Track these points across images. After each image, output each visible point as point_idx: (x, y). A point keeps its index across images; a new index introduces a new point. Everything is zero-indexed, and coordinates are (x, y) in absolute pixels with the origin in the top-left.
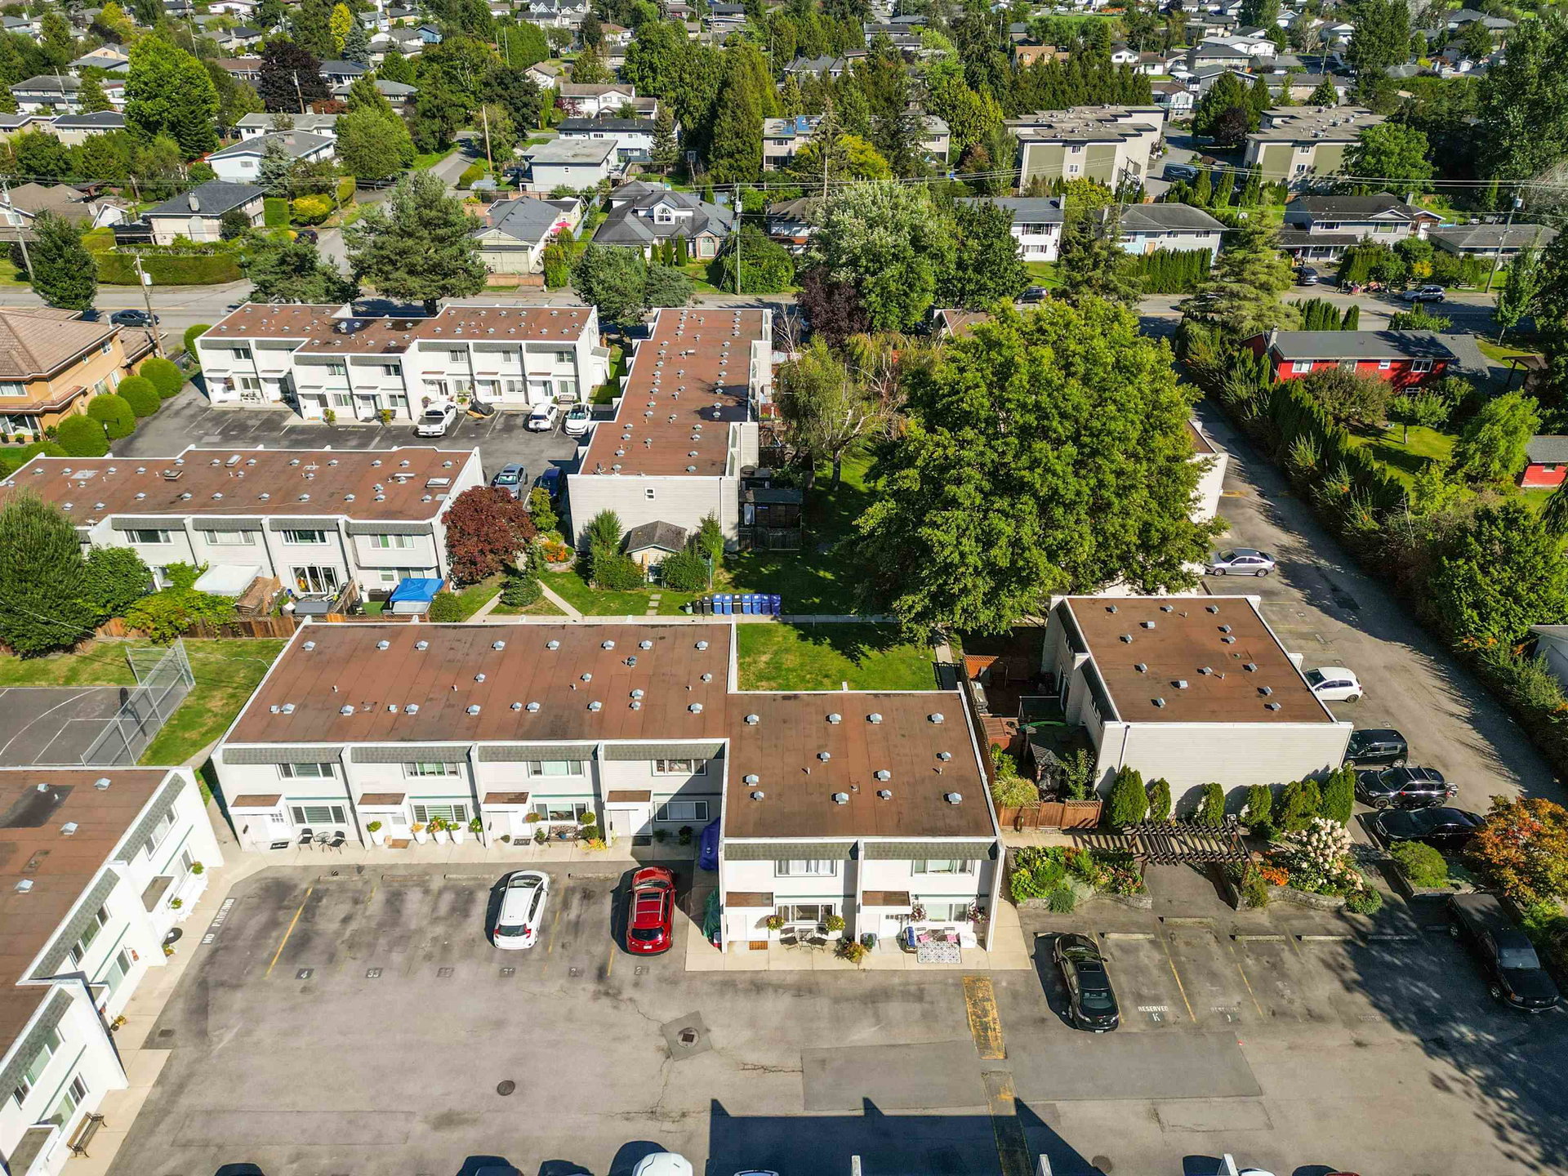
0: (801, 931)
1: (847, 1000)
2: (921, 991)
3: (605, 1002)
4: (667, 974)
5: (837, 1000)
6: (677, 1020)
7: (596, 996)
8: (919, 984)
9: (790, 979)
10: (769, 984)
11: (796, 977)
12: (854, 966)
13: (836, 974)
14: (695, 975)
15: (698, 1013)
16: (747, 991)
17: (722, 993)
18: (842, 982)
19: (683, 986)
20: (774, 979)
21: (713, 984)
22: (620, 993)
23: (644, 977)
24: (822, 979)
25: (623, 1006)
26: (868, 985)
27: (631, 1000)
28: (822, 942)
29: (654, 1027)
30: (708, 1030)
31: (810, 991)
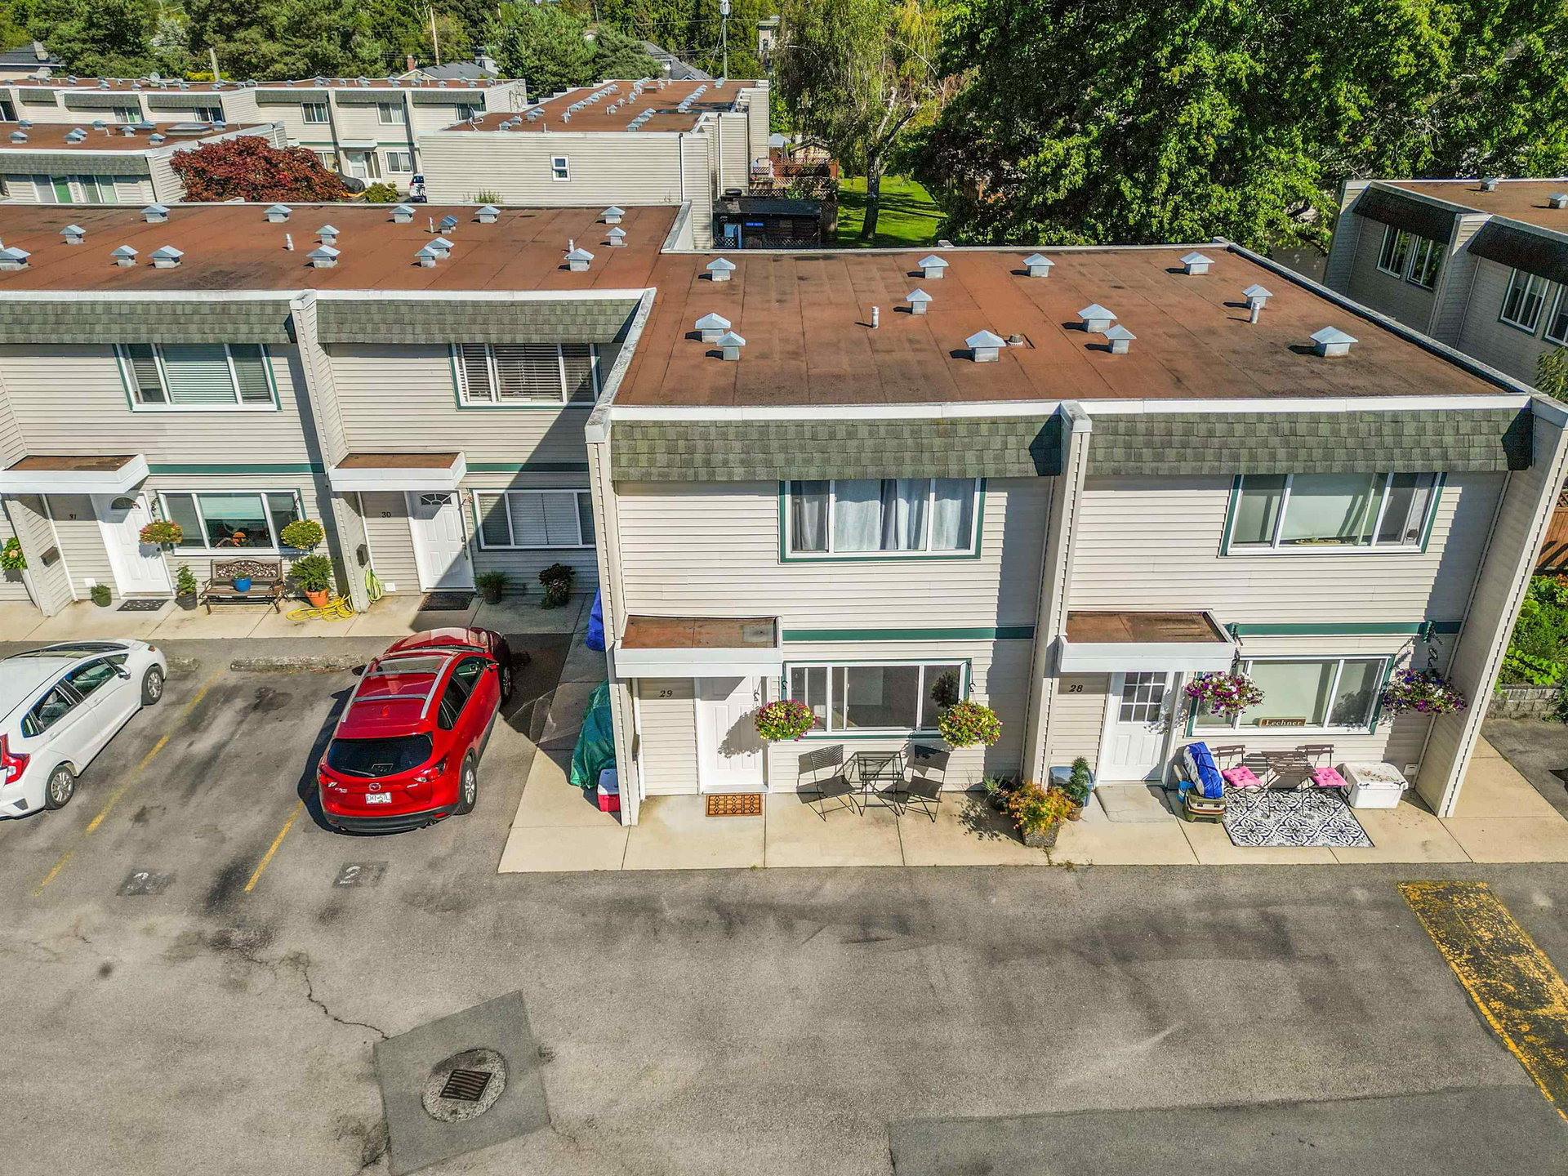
0: (862, 758)
1: (1032, 951)
2: (1277, 924)
3: (209, 964)
4: (437, 881)
5: (994, 955)
6: (441, 1025)
7: (183, 949)
8: (1259, 903)
9: (831, 892)
10: (769, 907)
11: (854, 887)
12: (1037, 857)
13: (982, 878)
14: (524, 884)
15: (518, 998)
16: (689, 928)
17: (608, 936)
18: (1002, 901)
19: (484, 915)
20: (784, 891)
21: (583, 908)
22: (267, 936)
23: (364, 893)
24: (938, 890)
25: (261, 980)
26: (1094, 907)
27: (298, 961)
28: (928, 789)
29: (351, 1047)
30: (543, 1056)
31: (902, 925)
